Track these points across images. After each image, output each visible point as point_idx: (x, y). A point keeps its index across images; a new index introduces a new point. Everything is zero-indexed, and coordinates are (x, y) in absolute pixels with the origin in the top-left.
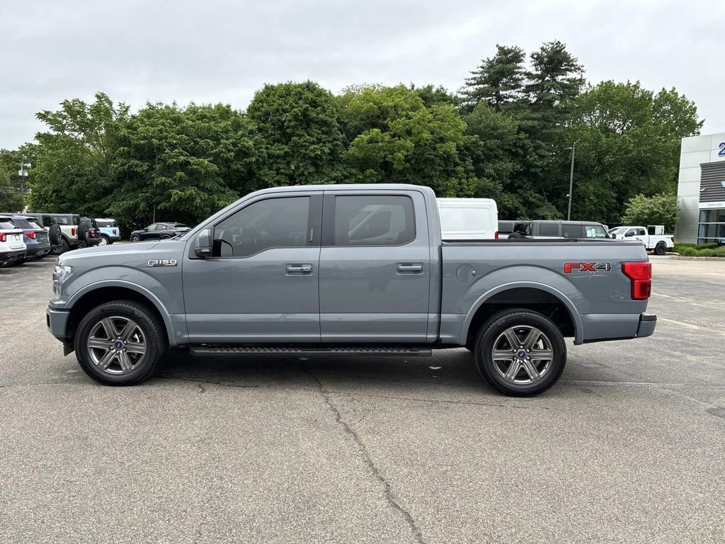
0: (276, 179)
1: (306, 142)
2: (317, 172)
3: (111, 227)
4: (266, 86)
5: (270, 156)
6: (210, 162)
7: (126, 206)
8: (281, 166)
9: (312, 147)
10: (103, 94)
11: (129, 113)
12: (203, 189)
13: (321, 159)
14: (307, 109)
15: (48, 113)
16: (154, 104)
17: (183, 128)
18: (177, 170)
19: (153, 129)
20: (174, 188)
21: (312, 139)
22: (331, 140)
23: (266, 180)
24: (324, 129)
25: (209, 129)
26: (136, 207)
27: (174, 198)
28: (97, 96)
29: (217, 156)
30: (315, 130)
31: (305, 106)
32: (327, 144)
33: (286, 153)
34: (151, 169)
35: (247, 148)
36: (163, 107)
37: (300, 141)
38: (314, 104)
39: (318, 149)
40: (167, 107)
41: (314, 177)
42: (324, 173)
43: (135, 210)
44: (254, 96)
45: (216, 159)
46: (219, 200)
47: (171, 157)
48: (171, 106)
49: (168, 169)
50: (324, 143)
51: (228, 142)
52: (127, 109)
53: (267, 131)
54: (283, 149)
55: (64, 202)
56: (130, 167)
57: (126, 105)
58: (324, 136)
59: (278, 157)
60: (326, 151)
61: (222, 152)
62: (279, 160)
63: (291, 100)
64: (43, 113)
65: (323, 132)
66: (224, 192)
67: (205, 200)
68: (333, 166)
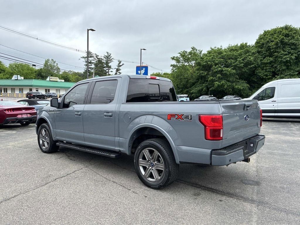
0: (265, 74)
1: (281, 54)
2: (287, 68)
3: (186, 98)
4: (265, 31)
5: (262, 63)
6: (232, 69)
7: (198, 89)
8: (268, 68)
9: (285, 57)
10: (193, 47)
11: (202, 53)
12: (229, 81)
13: (290, 62)
14: (283, 39)
15: (174, 57)
16: (213, 48)
17: (222, 56)
18: (218, 74)
19: (209, 58)
20: (216, 81)
21: (285, 53)
22: (297, 52)
23: (260, 75)
24: (292, 47)
25: (233, 55)
26: (202, 89)
27: (216, 85)
28: (192, 48)
29: (235, 66)
30: (287, 49)
31: (282, 37)
32: (294, 55)
33: (271, 61)
34: (208, 74)
35: (250, 61)
36: (217, 49)
37: (279, 55)
38: (287, 36)
39: (288, 57)
40: (218, 48)
41: (286, 71)
42: (292, 69)
43: (202, 91)
44: (258, 37)
45: (235, 68)
46: (236, 85)
47: (215, 69)
48: (220, 47)
49: (214, 74)
50: (293, 54)
51: (240, 59)
52: (201, 52)
53: (262, 52)
54: (270, 60)
55: (179, 89)
56: (200, 74)
57: (201, 50)
58: (293, 51)
59: (267, 63)
60: (293, 58)
61: (238, 64)
62: (267, 65)
63: (275, 36)
64: (173, 57)
65: (292, 49)
66: (239, 82)
67: (230, 86)
68: (298, 65)
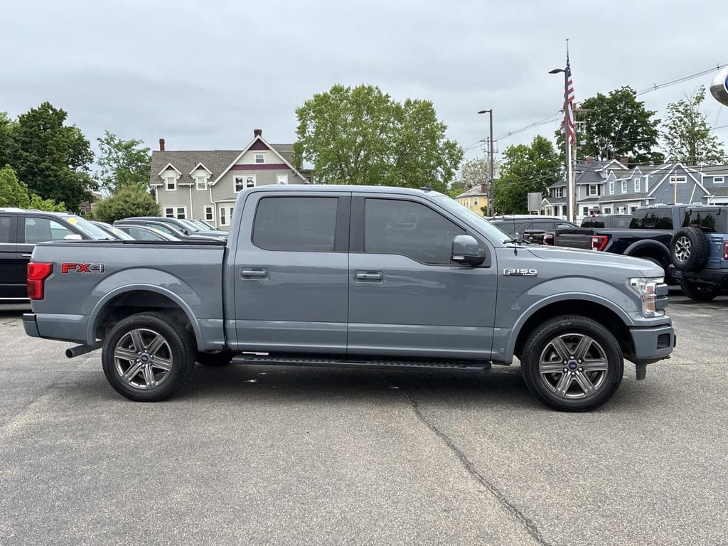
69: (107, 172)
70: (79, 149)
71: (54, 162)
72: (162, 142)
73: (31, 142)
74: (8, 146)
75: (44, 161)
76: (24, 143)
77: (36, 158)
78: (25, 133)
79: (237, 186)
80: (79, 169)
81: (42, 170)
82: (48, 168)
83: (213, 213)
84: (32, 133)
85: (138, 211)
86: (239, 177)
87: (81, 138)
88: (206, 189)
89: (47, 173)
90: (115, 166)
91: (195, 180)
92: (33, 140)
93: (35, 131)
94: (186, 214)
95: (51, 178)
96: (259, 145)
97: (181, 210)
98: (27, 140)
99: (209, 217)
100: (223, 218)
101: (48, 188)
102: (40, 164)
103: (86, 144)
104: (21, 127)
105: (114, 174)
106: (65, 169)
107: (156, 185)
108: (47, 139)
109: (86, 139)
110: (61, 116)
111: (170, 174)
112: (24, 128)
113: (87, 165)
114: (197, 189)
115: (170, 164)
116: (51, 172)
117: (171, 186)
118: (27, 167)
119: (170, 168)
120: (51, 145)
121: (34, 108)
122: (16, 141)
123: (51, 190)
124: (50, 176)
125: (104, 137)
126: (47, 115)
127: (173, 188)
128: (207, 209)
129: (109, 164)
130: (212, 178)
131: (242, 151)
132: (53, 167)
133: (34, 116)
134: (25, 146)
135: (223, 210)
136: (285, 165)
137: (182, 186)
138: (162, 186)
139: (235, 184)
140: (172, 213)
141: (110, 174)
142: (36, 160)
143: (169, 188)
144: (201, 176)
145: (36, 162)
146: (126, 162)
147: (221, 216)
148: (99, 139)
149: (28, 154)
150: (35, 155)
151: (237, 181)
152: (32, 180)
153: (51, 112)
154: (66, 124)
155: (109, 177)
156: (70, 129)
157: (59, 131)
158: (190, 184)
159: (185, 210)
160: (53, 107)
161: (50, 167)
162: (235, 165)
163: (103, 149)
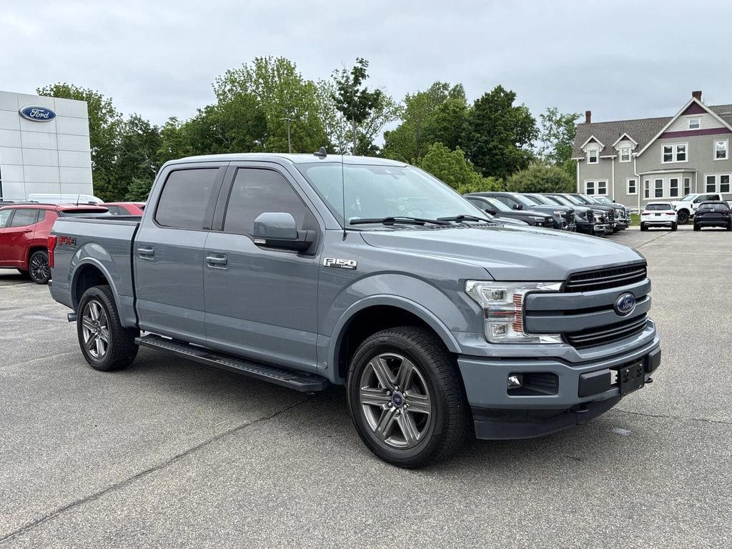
69: (548, 148)
70: (525, 127)
71: (501, 141)
72: (588, 114)
73: (483, 124)
74: (464, 129)
75: (493, 141)
76: (477, 125)
77: (486, 138)
78: (478, 116)
79: (665, 156)
80: (525, 147)
81: (491, 150)
82: (495, 147)
83: (636, 186)
84: (484, 116)
85: (546, 186)
86: (668, 146)
87: (528, 117)
88: (630, 160)
89: (494, 152)
90: (556, 141)
91: (618, 151)
92: (485, 122)
93: (487, 113)
94: (607, 187)
95: (498, 157)
96: (694, 109)
97: (602, 184)
98: (480, 122)
99: (632, 190)
100: (647, 192)
101: (495, 165)
102: (489, 144)
103: (532, 122)
104: (476, 110)
105: (554, 149)
106: (511, 147)
107: (577, 159)
108: (496, 120)
109: (533, 116)
110: (511, 97)
111: (593, 147)
112: (478, 112)
113: (532, 142)
114: (621, 161)
115: (592, 137)
116: (497, 151)
117: (593, 159)
118: (478, 148)
119: (592, 141)
120: (500, 125)
121: (488, 92)
122: (471, 124)
123: (497, 168)
124: (497, 154)
125: (546, 114)
126: (498, 97)
127: (595, 161)
128: (630, 181)
129: (549, 140)
130: (637, 148)
131: (672, 118)
132: (501, 146)
133: (487, 99)
134: (478, 128)
135: (647, 182)
136: (726, 128)
137: (604, 158)
138: (583, 160)
139: (663, 154)
140: (593, 187)
141: (551, 149)
142: (486, 140)
143: (591, 161)
144: (625, 147)
145: (486, 142)
146: (566, 137)
147: (645, 189)
148: (542, 115)
149: (479, 135)
150: (486, 136)
151: (667, 150)
152: (482, 159)
153: (502, 95)
154: (515, 104)
155: (551, 153)
156: (518, 109)
157: (508, 111)
158: (613, 156)
159: (607, 184)
160: (505, 89)
161: (497, 146)
162: (663, 134)
163: (545, 126)
